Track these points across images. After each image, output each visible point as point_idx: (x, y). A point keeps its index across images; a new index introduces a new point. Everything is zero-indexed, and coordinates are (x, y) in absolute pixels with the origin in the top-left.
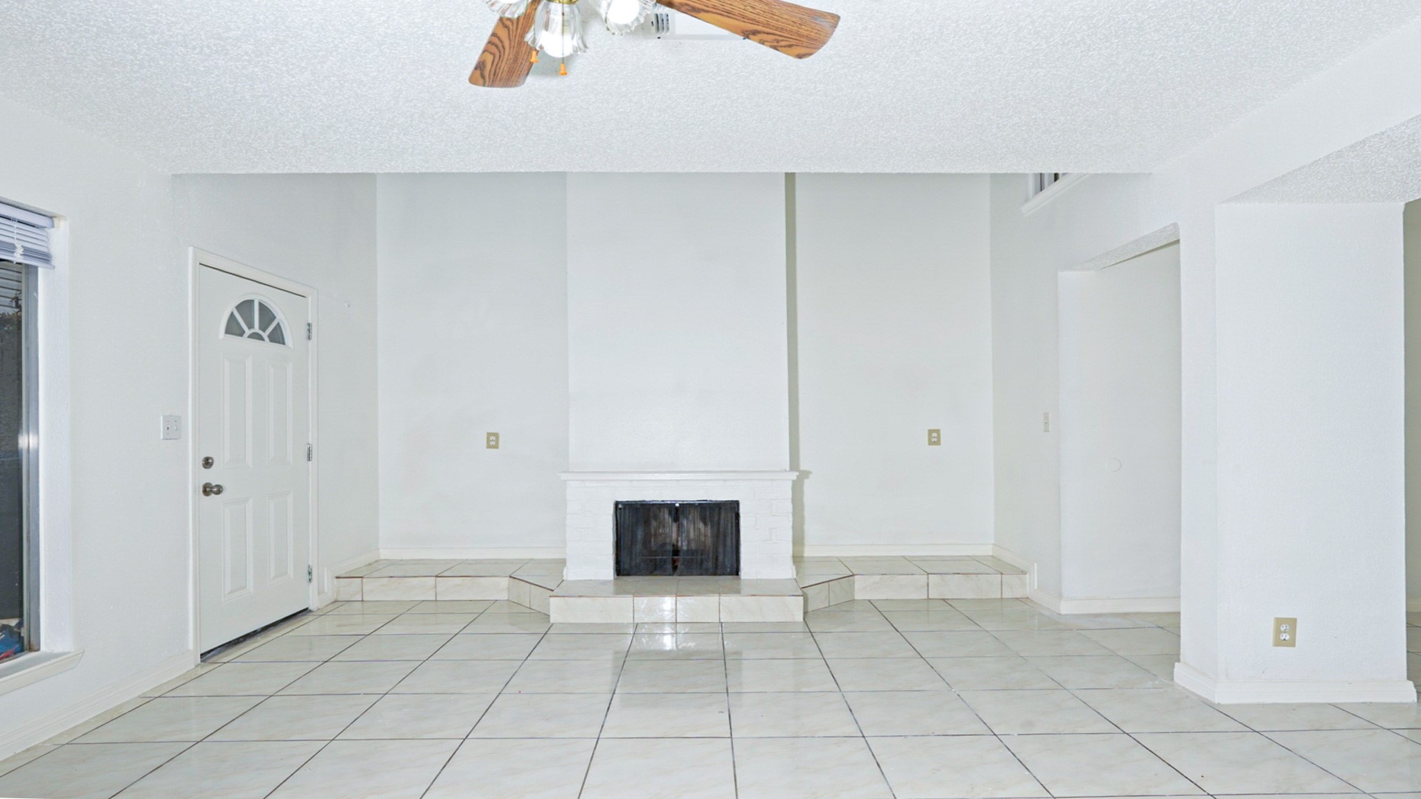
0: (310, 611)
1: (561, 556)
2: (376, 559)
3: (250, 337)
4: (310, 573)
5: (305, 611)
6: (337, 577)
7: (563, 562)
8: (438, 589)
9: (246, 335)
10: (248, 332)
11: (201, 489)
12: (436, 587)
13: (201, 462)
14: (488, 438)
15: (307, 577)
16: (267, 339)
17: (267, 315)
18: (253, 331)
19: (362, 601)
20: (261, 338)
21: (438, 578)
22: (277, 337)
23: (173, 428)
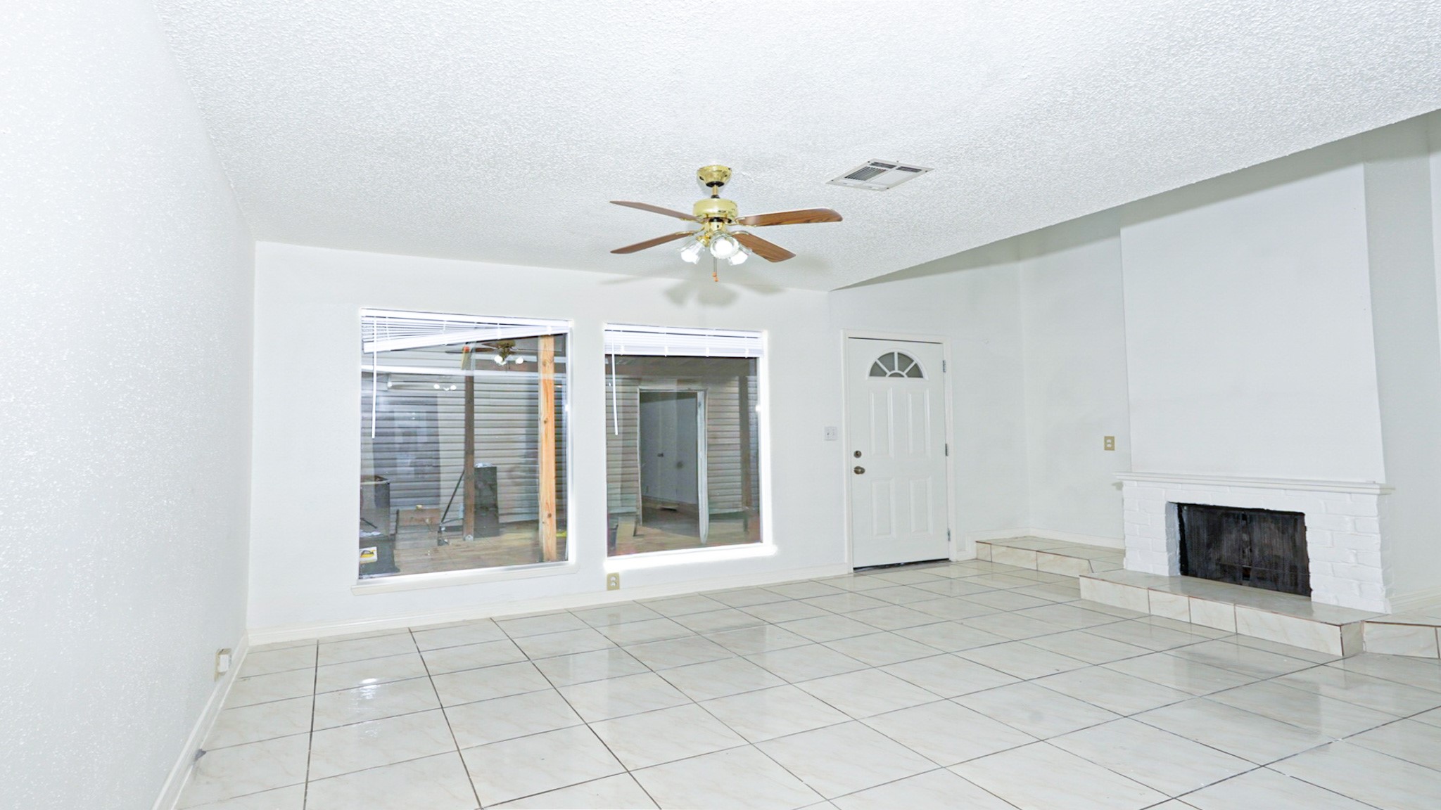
0: (950, 561)
1: (1120, 547)
2: (1025, 535)
3: (891, 376)
4: (949, 534)
5: (947, 560)
6: (977, 542)
7: (1122, 553)
8: (1039, 561)
9: (887, 375)
10: (889, 373)
11: (853, 470)
12: (1037, 560)
13: (853, 454)
14: (1105, 441)
15: (947, 537)
16: (906, 376)
17: (904, 359)
18: (893, 372)
19: (991, 562)
20: (902, 376)
21: (1038, 553)
22: (916, 373)
23: (831, 434)
